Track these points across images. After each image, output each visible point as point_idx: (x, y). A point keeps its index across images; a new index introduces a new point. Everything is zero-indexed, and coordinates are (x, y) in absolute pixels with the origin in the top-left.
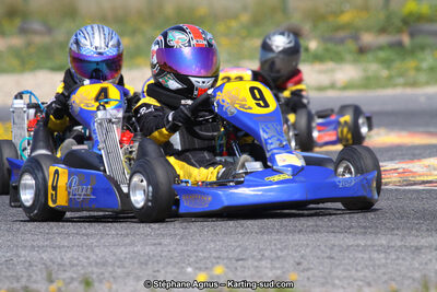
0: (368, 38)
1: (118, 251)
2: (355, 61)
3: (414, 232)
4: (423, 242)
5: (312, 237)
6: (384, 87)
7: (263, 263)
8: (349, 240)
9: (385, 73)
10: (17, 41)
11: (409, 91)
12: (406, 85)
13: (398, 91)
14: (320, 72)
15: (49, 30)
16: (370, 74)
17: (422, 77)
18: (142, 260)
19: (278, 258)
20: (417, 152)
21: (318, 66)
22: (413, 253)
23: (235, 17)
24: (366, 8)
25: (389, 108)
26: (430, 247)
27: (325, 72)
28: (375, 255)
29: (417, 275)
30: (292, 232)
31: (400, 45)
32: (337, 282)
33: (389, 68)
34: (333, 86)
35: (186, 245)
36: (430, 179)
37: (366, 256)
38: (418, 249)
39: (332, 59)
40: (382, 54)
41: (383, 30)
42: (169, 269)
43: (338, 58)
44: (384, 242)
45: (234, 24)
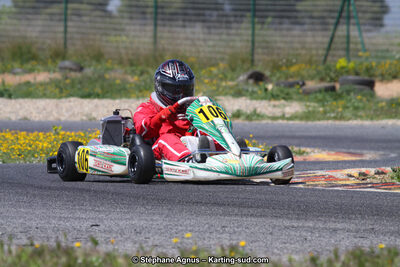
0: (311, 84)
1: (121, 223)
2: (300, 100)
3: (333, 219)
4: (339, 226)
5: (260, 219)
6: (319, 120)
7: (224, 235)
8: (287, 223)
9: (321, 109)
10: (57, 76)
11: (337, 123)
12: (335, 118)
13: (330, 122)
14: (275, 106)
15: (81, 69)
16: (310, 109)
17: (348, 113)
18: (138, 230)
19: (235, 232)
20: (340, 164)
21: (273, 102)
22: (331, 233)
23: (215, 65)
24: (310, 62)
25: (322, 134)
26: (343, 229)
27: (278, 106)
28: (304, 234)
29: (332, 248)
30: (246, 215)
31: (333, 89)
32: (276, 251)
33: (323, 106)
34: (283, 117)
35: (170, 221)
36: (348, 183)
37: (298, 234)
38: (335, 230)
39: (284, 98)
40: (320, 96)
41: (322, 80)
42: (156, 237)
43: (287, 97)
44: (311, 225)
45: (214, 70)
